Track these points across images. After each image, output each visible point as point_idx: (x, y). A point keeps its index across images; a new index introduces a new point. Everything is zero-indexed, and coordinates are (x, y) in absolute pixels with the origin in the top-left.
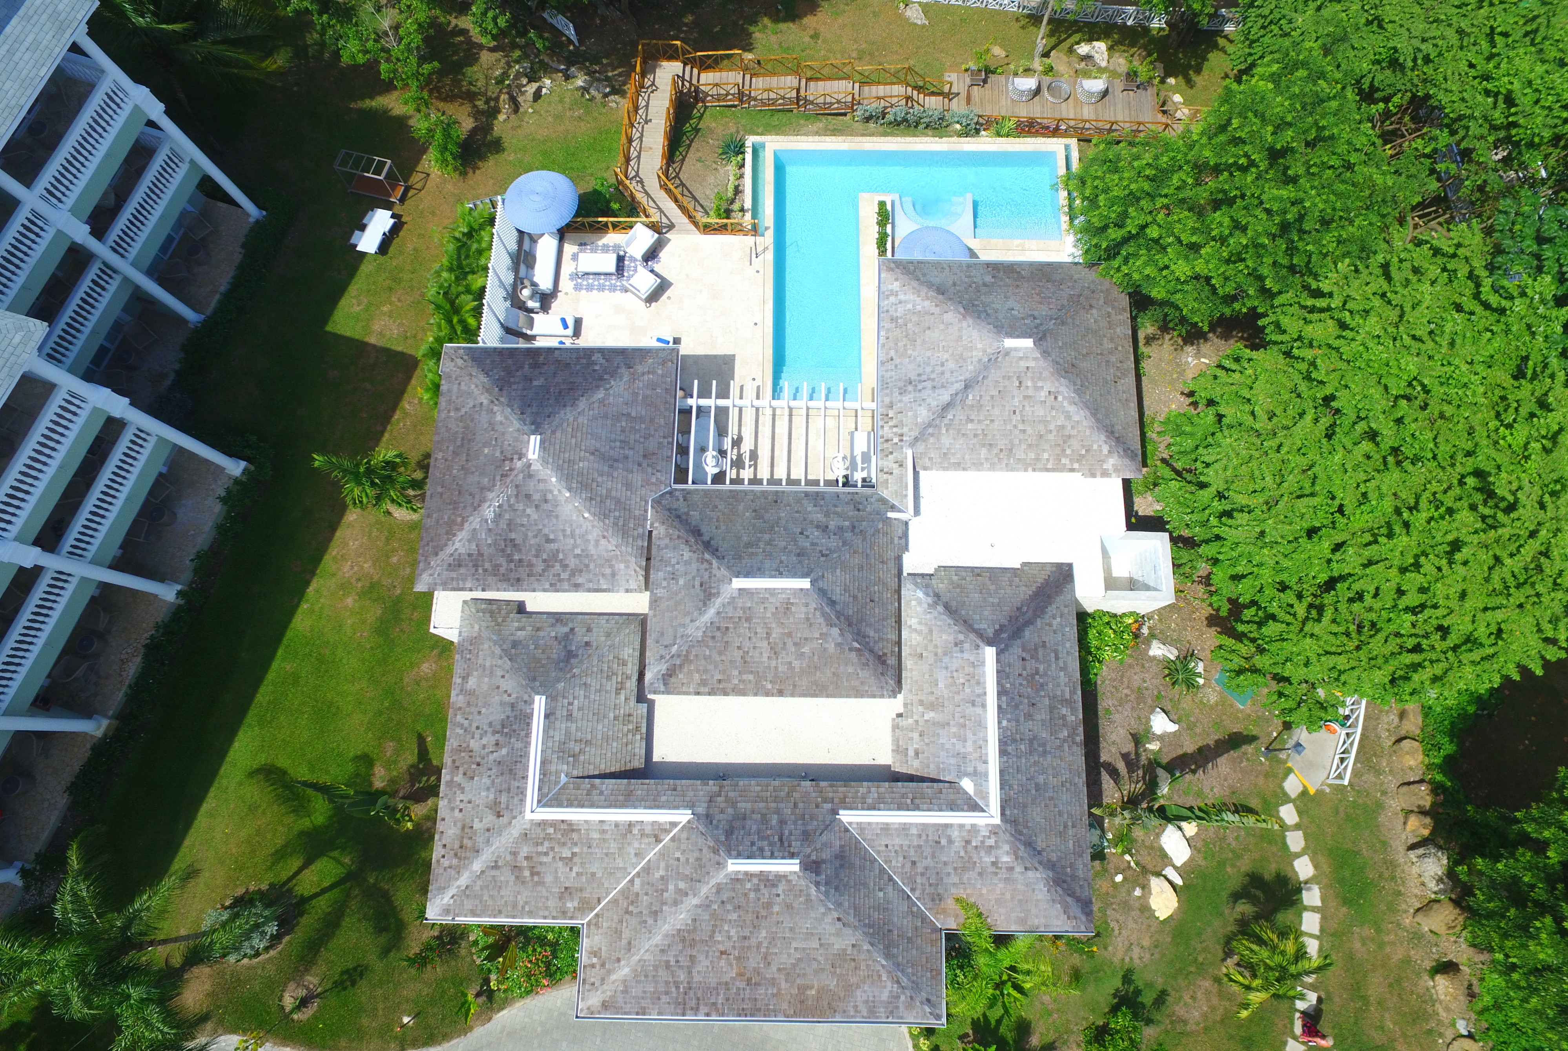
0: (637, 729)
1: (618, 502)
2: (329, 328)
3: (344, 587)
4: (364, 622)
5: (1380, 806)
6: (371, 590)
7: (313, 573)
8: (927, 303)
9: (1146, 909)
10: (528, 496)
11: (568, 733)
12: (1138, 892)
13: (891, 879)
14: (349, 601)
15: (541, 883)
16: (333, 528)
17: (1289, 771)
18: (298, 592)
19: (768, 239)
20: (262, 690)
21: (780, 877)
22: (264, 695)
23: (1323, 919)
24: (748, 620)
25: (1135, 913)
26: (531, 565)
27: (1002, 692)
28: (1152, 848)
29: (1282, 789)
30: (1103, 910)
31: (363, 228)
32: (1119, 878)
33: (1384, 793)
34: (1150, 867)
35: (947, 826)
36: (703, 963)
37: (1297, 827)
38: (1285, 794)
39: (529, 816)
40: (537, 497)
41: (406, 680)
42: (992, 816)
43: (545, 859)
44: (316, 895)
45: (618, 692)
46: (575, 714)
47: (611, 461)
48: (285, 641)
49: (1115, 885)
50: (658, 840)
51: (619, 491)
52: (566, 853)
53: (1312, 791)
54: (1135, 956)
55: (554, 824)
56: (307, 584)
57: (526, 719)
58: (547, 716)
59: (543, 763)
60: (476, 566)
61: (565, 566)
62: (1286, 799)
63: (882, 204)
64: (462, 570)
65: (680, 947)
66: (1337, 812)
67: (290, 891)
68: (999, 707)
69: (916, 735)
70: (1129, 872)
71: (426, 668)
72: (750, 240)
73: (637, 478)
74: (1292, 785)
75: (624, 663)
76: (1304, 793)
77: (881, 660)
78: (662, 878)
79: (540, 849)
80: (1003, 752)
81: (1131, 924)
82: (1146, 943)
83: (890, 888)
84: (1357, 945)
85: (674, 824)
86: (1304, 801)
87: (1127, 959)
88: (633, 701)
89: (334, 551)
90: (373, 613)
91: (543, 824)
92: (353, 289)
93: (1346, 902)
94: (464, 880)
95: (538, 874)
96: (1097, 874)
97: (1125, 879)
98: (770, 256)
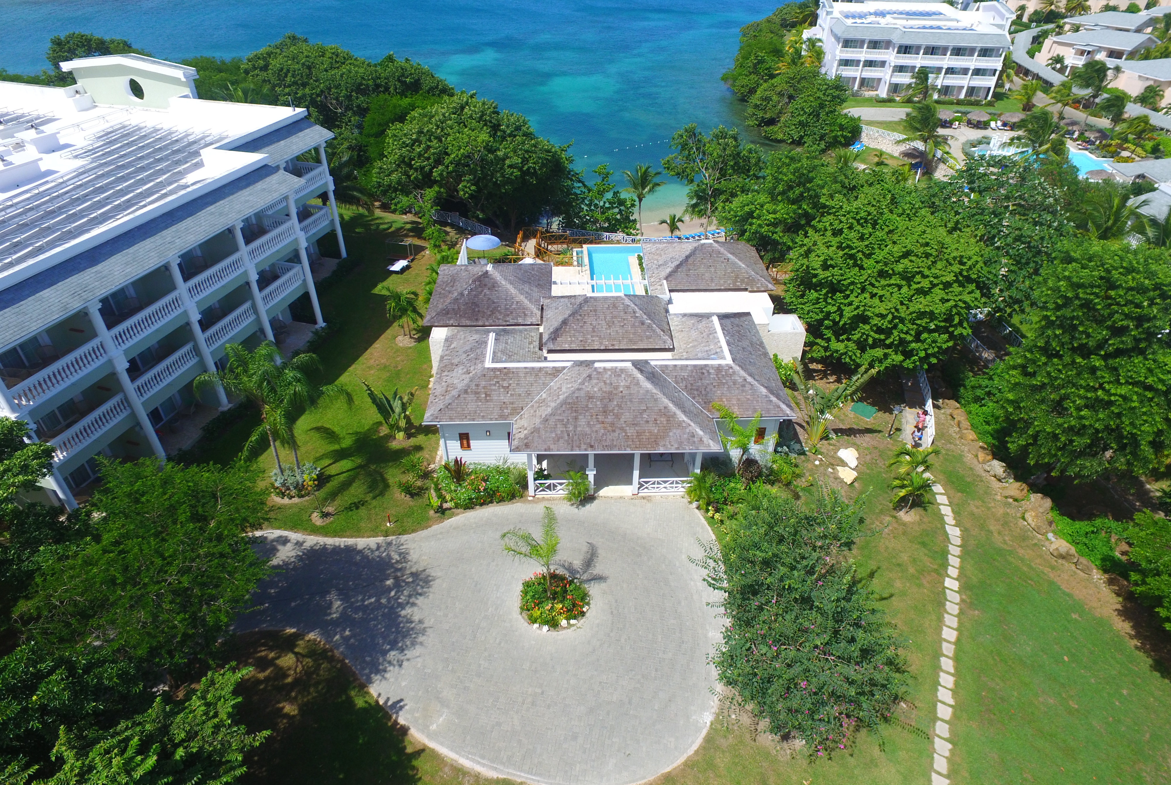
0: (540, 358)
5: (962, 456)
7: (353, 363)
9: (837, 477)
10: (485, 285)
11: (506, 348)
12: (830, 470)
13: (681, 392)
15: (491, 400)
21: (622, 370)
23: (948, 498)
24: (595, 311)
25: (832, 479)
26: (484, 313)
28: (833, 455)
30: (812, 476)
31: (393, 264)
32: (817, 463)
33: (962, 452)
34: (835, 463)
35: (706, 365)
36: (582, 421)
39: (487, 365)
42: (728, 361)
43: (493, 388)
44: (337, 474)
45: (530, 343)
47: (524, 281)
49: (816, 466)
52: (505, 384)
55: (500, 370)
58: (495, 340)
59: (494, 352)
60: (456, 314)
61: (501, 313)
64: (449, 316)
68: (723, 333)
70: (823, 462)
72: (578, 268)
73: (535, 289)
77: (662, 331)
78: (558, 388)
79: (491, 382)
80: (729, 345)
84: (974, 508)
85: (564, 368)
91: (494, 370)
93: (958, 491)
95: (489, 396)
97: (821, 464)
98: (588, 272)
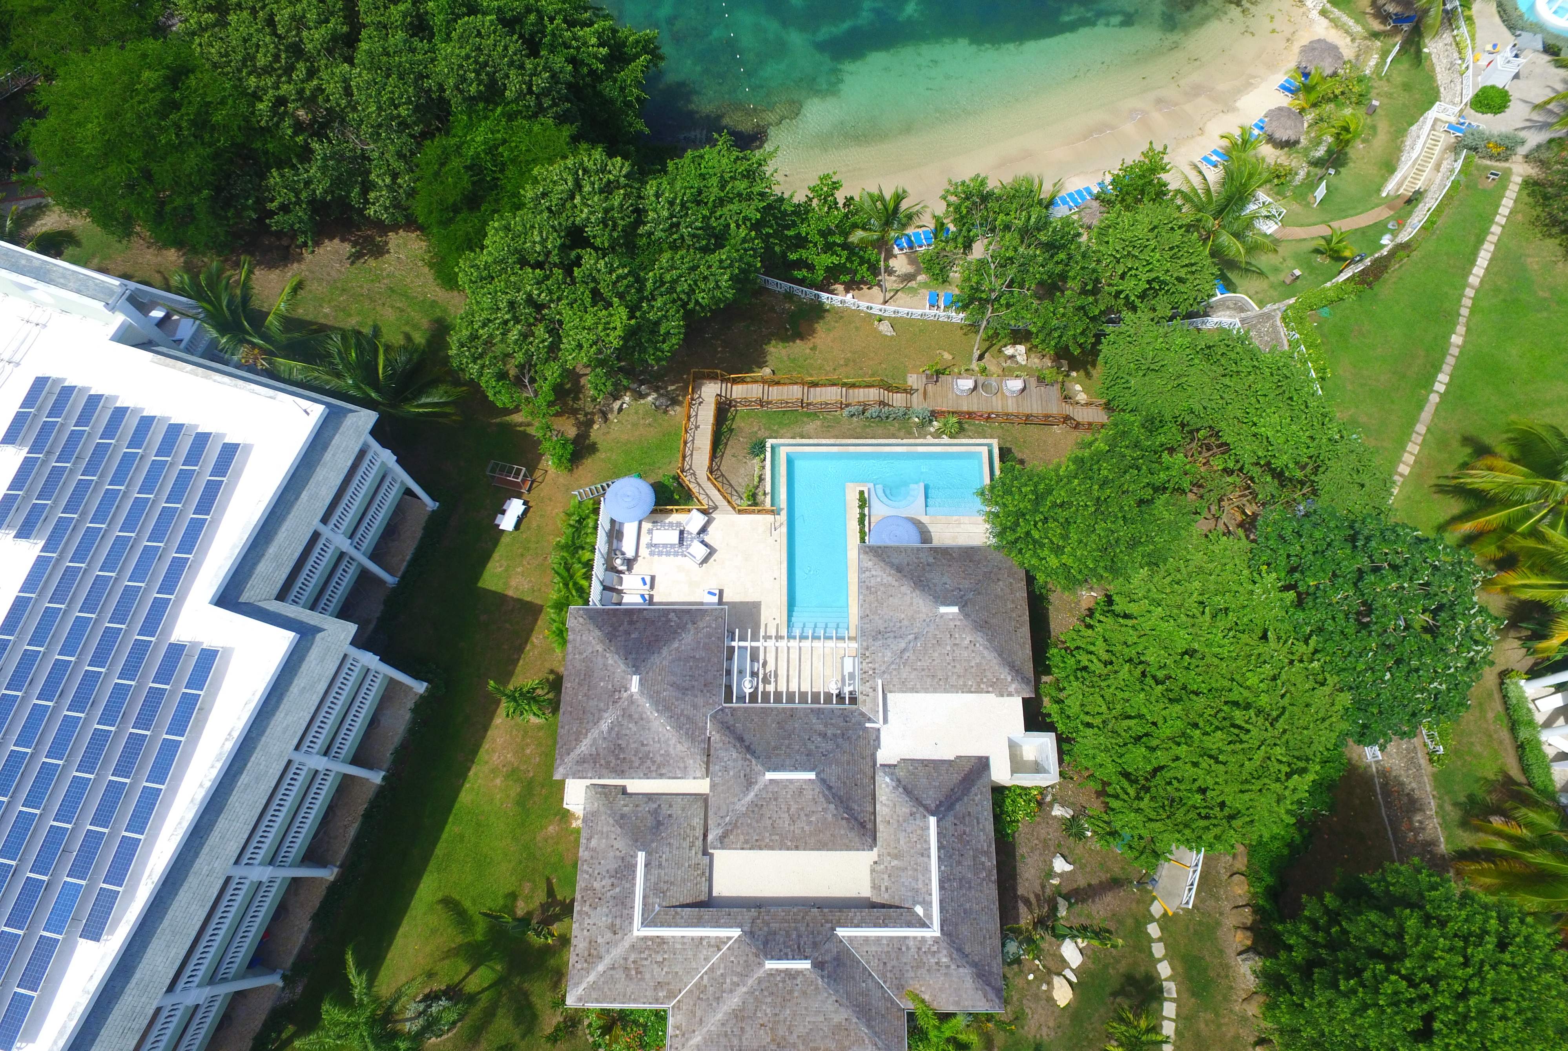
0: (703, 873)
1: (688, 718)
2: (480, 585)
3: (494, 771)
4: (508, 796)
5: (1218, 924)
6: (513, 773)
8: (890, 578)
9: (1050, 1000)
10: (630, 716)
11: (659, 876)
12: (1044, 987)
13: (870, 974)
14: (498, 781)
15: (642, 979)
16: (486, 728)
17: (1154, 898)
18: (463, 775)
19: (783, 517)
20: (439, 846)
21: (799, 972)
22: (440, 850)
23: (1178, 1007)
24: (776, 799)
25: (1043, 1003)
26: (631, 762)
27: (940, 848)
28: (1055, 955)
29: (1149, 911)
30: (1020, 1001)
31: (503, 512)
32: (1031, 977)
33: (1221, 914)
34: (1053, 969)
35: (905, 938)
36: (749, 1033)
37: (1160, 940)
38: (1152, 916)
39: (636, 933)
40: (636, 716)
41: (538, 838)
42: (935, 931)
43: (645, 963)
44: (479, 993)
45: (690, 848)
46: (664, 863)
47: (684, 690)
48: (454, 811)
49: (1029, 982)
50: (719, 950)
51: (689, 711)
52: (660, 959)
53: (1170, 914)
54: (1044, 1034)
55: (652, 939)
56: (469, 769)
57: (632, 868)
58: (646, 866)
60: (595, 762)
61: (654, 762)
62: (1152, 919)
63: (862, 493)
64: (586, 765)
65: (734, 1021)
66: (1188, 928)
67: (461, 990)
68: (939, 857)
69: (886, 877)
70: (1038, 973)
71: (551, 829)
72: (770, 518)
73: (700, 701)
74: (1156, 909)
75: (694, 829)
76: (1165, 914)
77: (863, 825)
78: (722, 975)
79: (642, 956)
80: (942, 888)
81: (1040, 1010)
82: (1051, 1024)
83: (870, 981)
84: (1202, 1026)
85: (729, 938)
86: (1165, 921)
87: (1038, 1036)
88: (700, 855)
89: (486, 746)
90: (515, 790)
91: (645, 939)
92: (496, 556)
93: (1194, 994)
94: (591, 978)
95: (641, 973)
96: (1015, 974)
97: (1035, 977)
98: (784, 529)
